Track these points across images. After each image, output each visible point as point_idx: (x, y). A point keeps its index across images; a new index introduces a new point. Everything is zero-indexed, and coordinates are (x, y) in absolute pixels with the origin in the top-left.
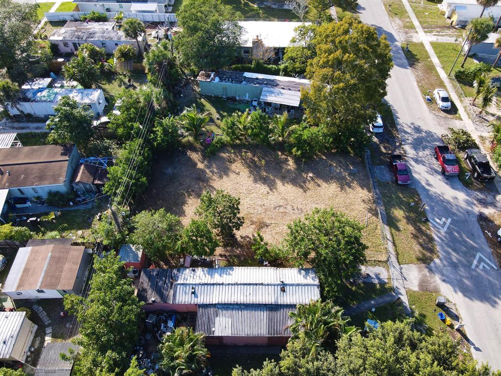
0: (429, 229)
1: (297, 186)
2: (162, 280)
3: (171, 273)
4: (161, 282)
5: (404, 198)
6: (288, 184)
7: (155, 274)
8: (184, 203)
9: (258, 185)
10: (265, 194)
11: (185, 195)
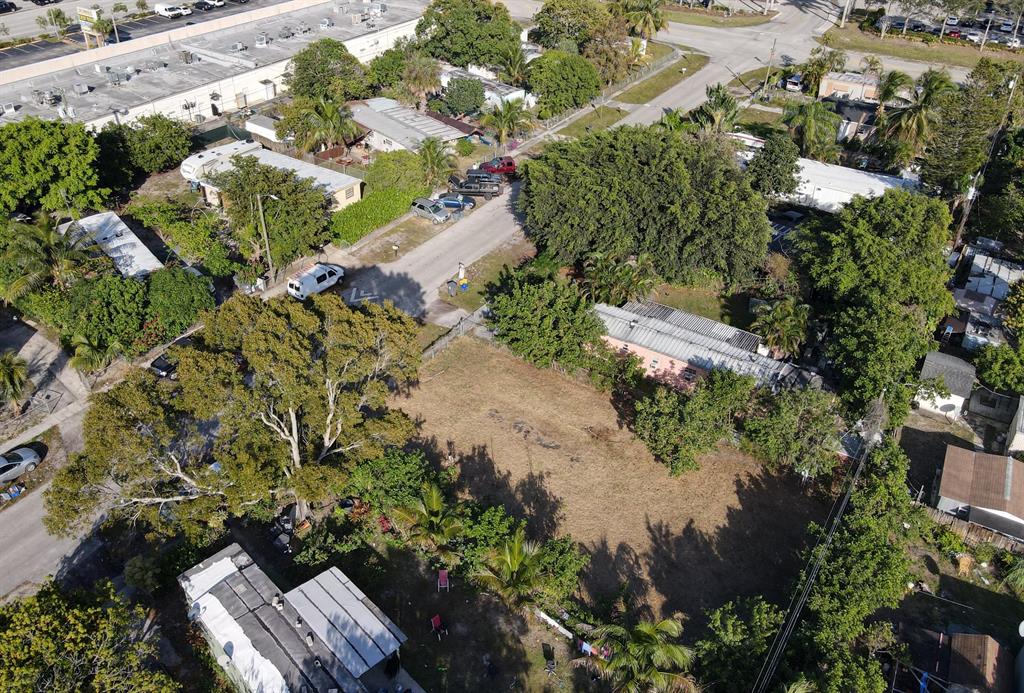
1: (490, 460)
6: (499, 472)
8: (724, 531)
11: (718, 548)
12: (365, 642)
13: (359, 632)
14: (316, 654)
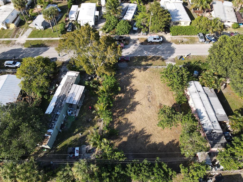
0: (150, 56)
1: (135, 93)
2: (214, 137)
3: (208, 134)
4: (215, 138)
5: (136, 60)
6: (134, 97)
7: (212, 142)
8: (155, 144)
9: (137, 109)
10: (142, 106)
11: (149, 145)
12: (72, 99)
13: (74, 97)
14: (66, 95)
